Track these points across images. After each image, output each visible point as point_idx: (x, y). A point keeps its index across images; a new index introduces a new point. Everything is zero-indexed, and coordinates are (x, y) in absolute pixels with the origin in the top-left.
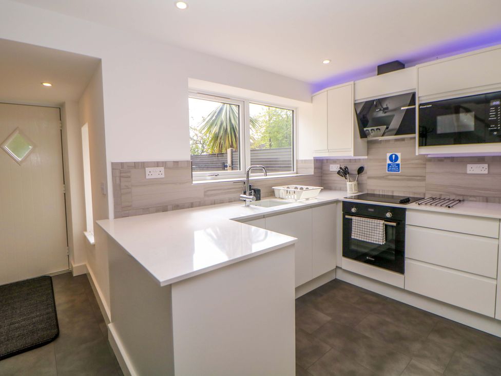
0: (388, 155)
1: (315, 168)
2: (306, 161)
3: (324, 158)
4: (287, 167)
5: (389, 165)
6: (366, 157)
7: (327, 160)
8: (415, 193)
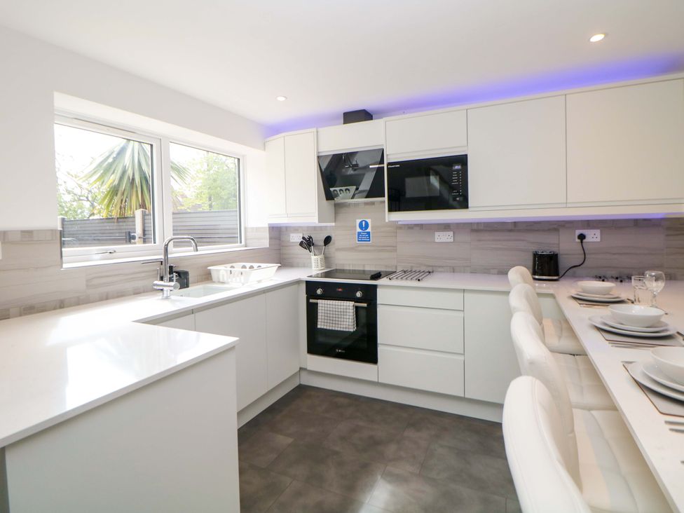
0: (358, 221)
1: (270, 238)
2: (258, 229)
3: (282, 225)
4: (232, 237)
5: (359, 233)
6: (333, 224)
7: (286, 227)
8: (386, 266)
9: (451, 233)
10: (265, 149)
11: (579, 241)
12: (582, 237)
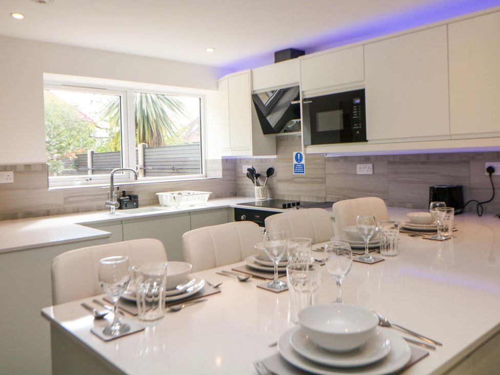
0: (295, 154)
1: (224, 170)
2: (214, 161)
3: (237, 158)
4: (197, 169)
5: (295, 165)
6: (275, 157)
7: (240, 159)
8: (318, 198)
9: (370, 166)
10: (218, 89)
11: (487, 174)
12: (491, 170)
